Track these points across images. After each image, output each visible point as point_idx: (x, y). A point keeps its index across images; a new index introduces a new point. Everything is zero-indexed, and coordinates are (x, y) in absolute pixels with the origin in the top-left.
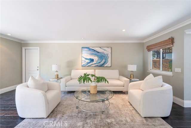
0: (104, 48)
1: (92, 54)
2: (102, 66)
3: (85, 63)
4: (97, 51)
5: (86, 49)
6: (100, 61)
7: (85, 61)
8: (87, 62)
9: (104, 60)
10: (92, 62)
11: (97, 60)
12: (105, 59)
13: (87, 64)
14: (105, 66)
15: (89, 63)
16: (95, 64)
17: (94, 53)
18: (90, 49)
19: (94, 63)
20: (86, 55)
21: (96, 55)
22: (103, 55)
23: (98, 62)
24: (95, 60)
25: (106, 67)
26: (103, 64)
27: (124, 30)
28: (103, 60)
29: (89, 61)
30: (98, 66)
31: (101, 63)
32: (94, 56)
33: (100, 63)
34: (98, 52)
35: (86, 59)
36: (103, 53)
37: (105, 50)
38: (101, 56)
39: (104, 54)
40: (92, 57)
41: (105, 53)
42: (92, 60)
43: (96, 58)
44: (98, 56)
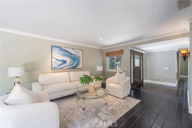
0: (77, 50)
1: (64, 55)
2: (74, 68)
3: (56, 65)
4: (69, 52)
5: (57, 49)
6: (72, 63)
7: (56, 63)
8: (58, 64)
9: (76, 62)
10: (64, 64)
11: (70, 62)
12: (78, 61)
13: (59, 67)
14: (78, 67)
15: (61, 65)
16: (67, 66)
17: (66, 54)
18: (63, 49)
20: (57, 55)
22: (76, 57)
23: (70, 64)
24: (67, 62)
26: (76, 66)
27: (101, 39)
28: (75, 61)
29: (61, 63)
30: (71, 68)
31: (74, 65)
32: (67, 57)
33: (72, 64)
34: (71, 54)
35: (58, 60)
36: (75, 55)
37: (77, 52)
38: (74, 57)
39: (77, 56)
40: (65, 58)
41: (77, 55)
42: (65, 62)
43: (68, 60)
44: (71, 57)
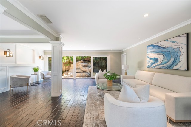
0: (173, 40)
1: (156, 52)
2: (169, 68)
3: (149, 64)
4: (162, 47)
5: (150, 47)
6: (166, 61)
7: (149, 62)
8: (151, 62)
9: (172, 59)
10: (156, 62)
11: (162, 59)
12: (175, 58)
13: (151, 65)
14: (175, 68)
15: (153, 63)
16: (160, 65)
17: (158, 50)
18: (155, 46)
19: (158, 63)
20: (150, 54)
21: (161, 52)
22: (171, 50)
23: (163, 62)
24: (159, 60)
25: (177, 70)
26: (171, 65)
28: (170, 58)
30: (164, 68)
31: (168, 64)
32: (158, 54)
33: (166, 63)
34: (164, 48)
35: (151, 59)
36: (171, 47)
37: (173, 42)
38: (168, 52)
39: (173, 49)
40: (156, 56)
41: (175, 47)
42: (156, 60)
43: (160, 57)
44: (163, 53)
